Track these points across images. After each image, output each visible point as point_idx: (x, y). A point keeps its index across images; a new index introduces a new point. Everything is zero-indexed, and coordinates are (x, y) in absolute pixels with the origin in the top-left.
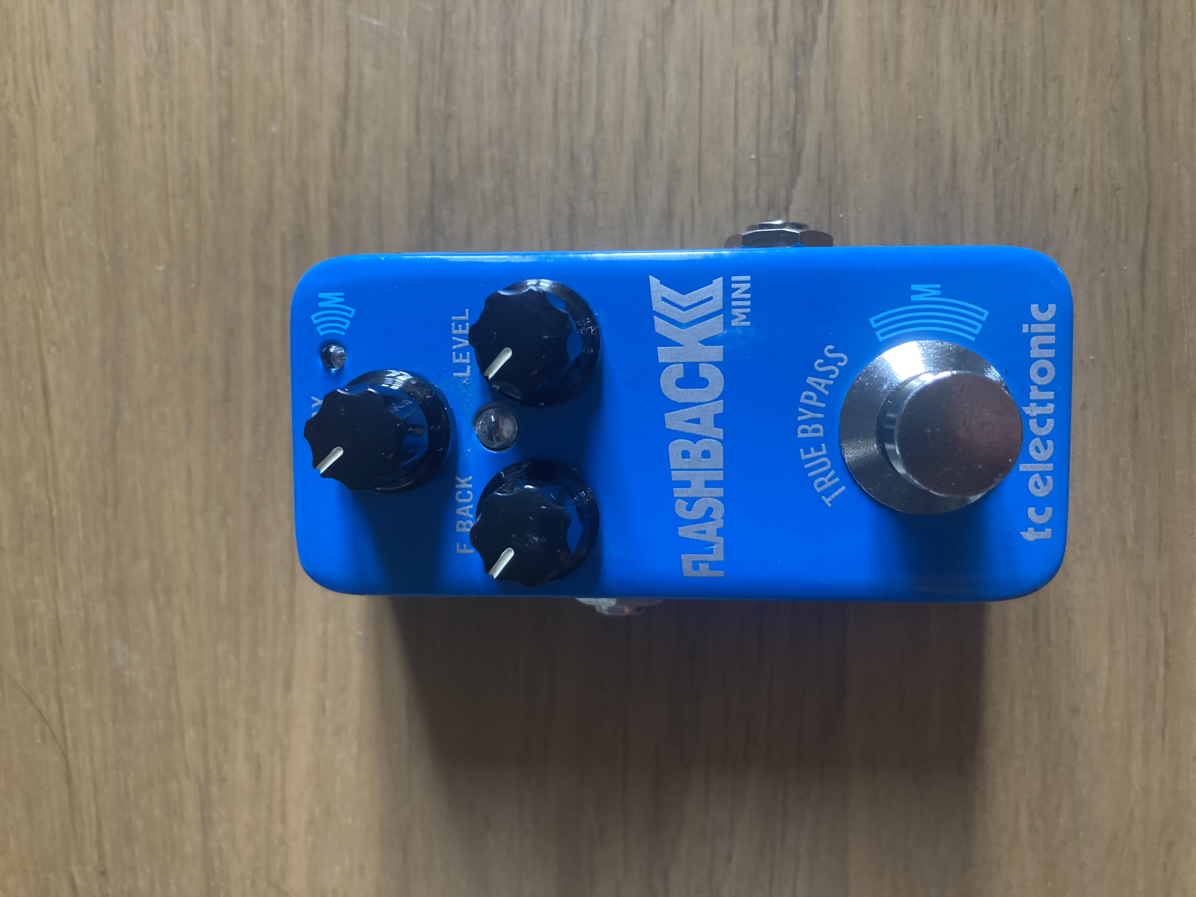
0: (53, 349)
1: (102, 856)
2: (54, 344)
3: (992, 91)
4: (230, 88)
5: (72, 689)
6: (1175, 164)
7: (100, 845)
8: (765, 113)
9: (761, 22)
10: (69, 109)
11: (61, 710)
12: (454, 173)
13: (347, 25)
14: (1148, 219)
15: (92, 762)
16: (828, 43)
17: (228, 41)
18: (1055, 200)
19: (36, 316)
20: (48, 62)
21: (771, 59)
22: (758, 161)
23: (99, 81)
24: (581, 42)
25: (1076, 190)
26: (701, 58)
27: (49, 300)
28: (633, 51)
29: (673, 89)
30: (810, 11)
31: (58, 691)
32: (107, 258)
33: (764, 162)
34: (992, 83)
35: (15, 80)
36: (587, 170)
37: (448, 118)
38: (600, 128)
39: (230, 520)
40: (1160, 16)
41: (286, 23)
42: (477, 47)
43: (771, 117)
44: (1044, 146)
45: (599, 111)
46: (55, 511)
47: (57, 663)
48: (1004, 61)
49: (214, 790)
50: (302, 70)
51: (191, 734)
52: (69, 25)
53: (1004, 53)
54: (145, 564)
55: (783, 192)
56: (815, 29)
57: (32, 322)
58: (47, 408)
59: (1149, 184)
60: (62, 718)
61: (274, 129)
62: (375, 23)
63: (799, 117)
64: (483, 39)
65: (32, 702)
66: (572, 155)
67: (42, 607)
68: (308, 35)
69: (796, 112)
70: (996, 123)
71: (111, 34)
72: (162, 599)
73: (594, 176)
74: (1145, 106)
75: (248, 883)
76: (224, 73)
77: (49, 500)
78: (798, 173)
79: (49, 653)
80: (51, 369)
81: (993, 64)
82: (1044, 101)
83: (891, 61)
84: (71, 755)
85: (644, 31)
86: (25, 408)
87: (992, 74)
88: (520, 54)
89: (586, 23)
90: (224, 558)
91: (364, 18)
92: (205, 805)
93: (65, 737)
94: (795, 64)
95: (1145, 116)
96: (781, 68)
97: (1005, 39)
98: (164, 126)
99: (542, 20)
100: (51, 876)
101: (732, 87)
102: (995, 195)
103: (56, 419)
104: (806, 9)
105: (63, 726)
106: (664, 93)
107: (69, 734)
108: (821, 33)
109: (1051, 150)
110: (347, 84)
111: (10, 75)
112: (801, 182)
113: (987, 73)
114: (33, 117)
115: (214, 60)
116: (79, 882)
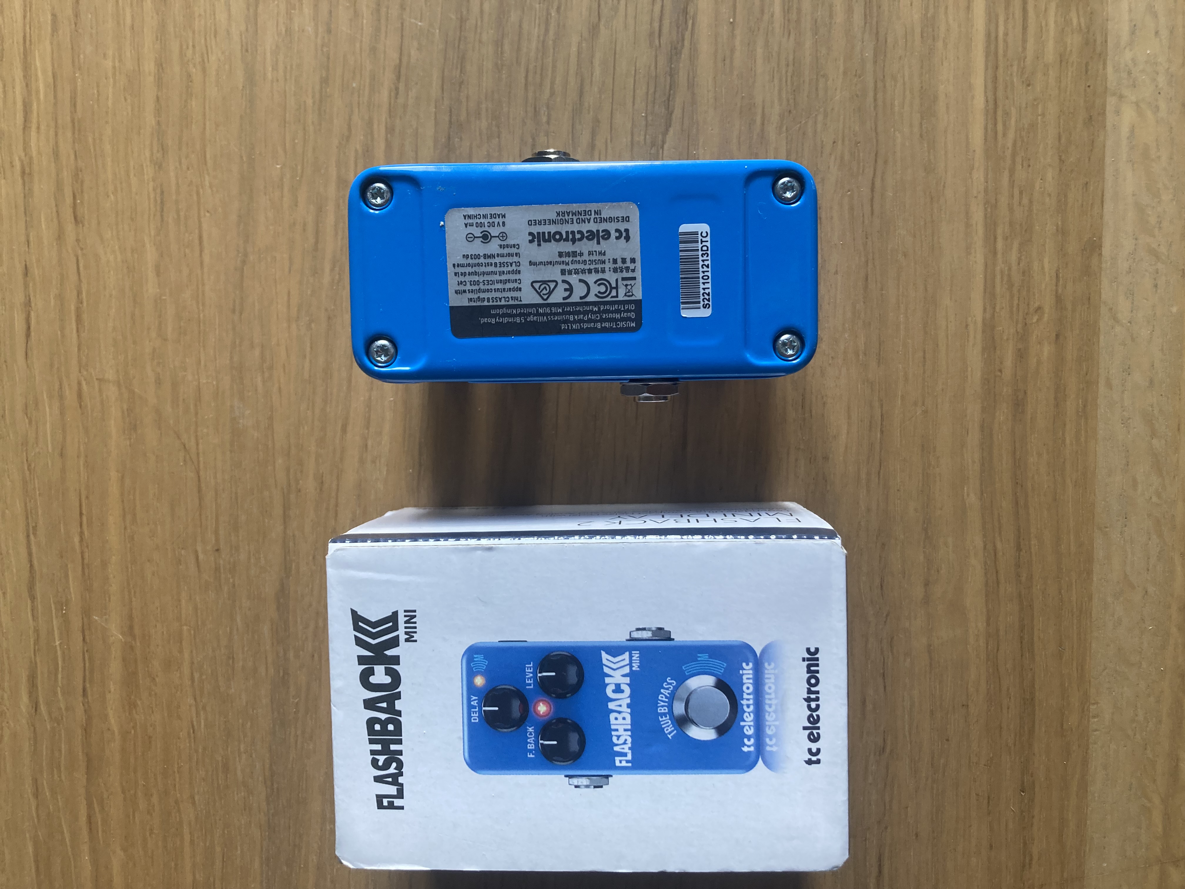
0: (208, 214)
1: (217, 540)
2: (208, 212)
3: (786, 82)
4: (328, 58)
5: (205, 430)
6: (892, 130)
7: (216, 532)
8: (651, 91)
9: (651, 34)
10: (227, 67)
11: (197, 444)
12: (463, 117)
13: (402, 24)
14: (876, 161)
15: (215, 477)
16: (691, 49)
17: (329, 31)
18: (822, 148)
19: (198, 193)
20: (215, 37)
21: (656, 56)
22: (646, 117)
23: (247, 51)
24: (544, 42)
25: (834, 142)
26: (615, 53)
27: (207, 183)
28: (574, 49)
29: (597, 72)
30: (680, 30)
31: (196, 431)
32: (245, 159)
33: (650, 118)
34: (787, 77)
35: (194, 46)
36: (544, 119)
37: (461, 83)
38: (552, 93)
39: (313, 325)
40: (886, 41)
41: (365, 21)
42: (480, 42)
43: (655, 92)
44: (816, 115)
45: (553, 83)
46: (201, 315)
47: (196, 414)
48: (794, 65)
49: (293, 497)
50: (373, 50)
51: (280, 461)
52: (230, 15)
53: (794, 59)
54: (257, 352)
55: (660, 137)
56: (683, 40)
57: (195, 197)
58: (201, 251)
59: (877, 141)
60: (197, 449)
61: (354, 85)
62: (420, 24)
63: (672, 92)
64: (485, 37)
65: (179, 438)
66: (535, 108)
67: (190, 377)
68: (378, 29)
69: (670, 89)
70: (788, 101)
71: (256, 24)
72: (267, 375)
73: (548, 123)
74: (875, 94)
75: (311, 558)
76: (325, 50)
77: (198, 308)
78: (670, 126)
79: (192, 407)
80: (205, 226)
81: (788, 65)
82: (817, 89)
83: (728, 62)
84: (202, 473)
85: (581, 37)
86: (187, 251)
87: (787, 72)
88: (507, 47)
89: (547, 30)
90: (308, 349)
91: (413, 21)
92: (286, 508)
93: (199, 462)
94: (670, 60)
95: (875, 100)
96: (662, 61)
97: (794, 52)
98: (286, 80)
99: (520, 26)
100: (183, 552)
101: (633, 72)
102: (787, 143)
103: (207, 259)
104: (678, 28)
105: (198, 454)
106: (592, 75)
107: (201, 459)
108: (687, 43)
109: (820, 118)
110: (400, 60)
111: (191, 44)
112: (671, 131)
113: (784, 72)
114: (204, 70)
115: (319, 41)
116: (201, 556)
